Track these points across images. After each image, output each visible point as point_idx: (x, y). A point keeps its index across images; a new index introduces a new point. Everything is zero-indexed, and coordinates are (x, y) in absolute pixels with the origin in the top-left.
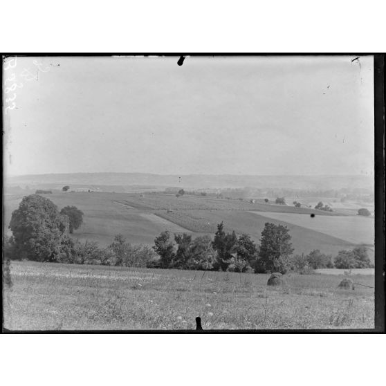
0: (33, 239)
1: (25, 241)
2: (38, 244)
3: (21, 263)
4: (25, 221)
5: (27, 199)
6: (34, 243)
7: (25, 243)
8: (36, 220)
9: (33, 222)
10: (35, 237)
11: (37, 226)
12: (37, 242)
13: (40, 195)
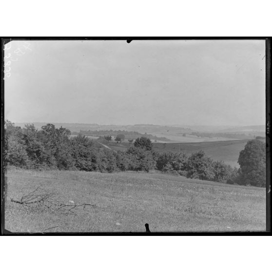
0: (254, 171)
1: (249, 172)
2: (258, 175)
3: (245, 187)
4: (249, 158)
5: (250, 143)
6: (255, 174)
7: (249, 174)
8: (257, 157)
9: (255, 159)
10: (256, 170)
11: (257, 162)
12: (257, 173)
13: (259, 140)
